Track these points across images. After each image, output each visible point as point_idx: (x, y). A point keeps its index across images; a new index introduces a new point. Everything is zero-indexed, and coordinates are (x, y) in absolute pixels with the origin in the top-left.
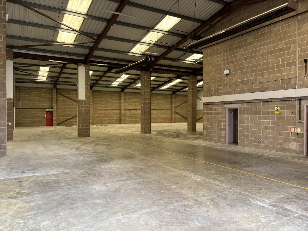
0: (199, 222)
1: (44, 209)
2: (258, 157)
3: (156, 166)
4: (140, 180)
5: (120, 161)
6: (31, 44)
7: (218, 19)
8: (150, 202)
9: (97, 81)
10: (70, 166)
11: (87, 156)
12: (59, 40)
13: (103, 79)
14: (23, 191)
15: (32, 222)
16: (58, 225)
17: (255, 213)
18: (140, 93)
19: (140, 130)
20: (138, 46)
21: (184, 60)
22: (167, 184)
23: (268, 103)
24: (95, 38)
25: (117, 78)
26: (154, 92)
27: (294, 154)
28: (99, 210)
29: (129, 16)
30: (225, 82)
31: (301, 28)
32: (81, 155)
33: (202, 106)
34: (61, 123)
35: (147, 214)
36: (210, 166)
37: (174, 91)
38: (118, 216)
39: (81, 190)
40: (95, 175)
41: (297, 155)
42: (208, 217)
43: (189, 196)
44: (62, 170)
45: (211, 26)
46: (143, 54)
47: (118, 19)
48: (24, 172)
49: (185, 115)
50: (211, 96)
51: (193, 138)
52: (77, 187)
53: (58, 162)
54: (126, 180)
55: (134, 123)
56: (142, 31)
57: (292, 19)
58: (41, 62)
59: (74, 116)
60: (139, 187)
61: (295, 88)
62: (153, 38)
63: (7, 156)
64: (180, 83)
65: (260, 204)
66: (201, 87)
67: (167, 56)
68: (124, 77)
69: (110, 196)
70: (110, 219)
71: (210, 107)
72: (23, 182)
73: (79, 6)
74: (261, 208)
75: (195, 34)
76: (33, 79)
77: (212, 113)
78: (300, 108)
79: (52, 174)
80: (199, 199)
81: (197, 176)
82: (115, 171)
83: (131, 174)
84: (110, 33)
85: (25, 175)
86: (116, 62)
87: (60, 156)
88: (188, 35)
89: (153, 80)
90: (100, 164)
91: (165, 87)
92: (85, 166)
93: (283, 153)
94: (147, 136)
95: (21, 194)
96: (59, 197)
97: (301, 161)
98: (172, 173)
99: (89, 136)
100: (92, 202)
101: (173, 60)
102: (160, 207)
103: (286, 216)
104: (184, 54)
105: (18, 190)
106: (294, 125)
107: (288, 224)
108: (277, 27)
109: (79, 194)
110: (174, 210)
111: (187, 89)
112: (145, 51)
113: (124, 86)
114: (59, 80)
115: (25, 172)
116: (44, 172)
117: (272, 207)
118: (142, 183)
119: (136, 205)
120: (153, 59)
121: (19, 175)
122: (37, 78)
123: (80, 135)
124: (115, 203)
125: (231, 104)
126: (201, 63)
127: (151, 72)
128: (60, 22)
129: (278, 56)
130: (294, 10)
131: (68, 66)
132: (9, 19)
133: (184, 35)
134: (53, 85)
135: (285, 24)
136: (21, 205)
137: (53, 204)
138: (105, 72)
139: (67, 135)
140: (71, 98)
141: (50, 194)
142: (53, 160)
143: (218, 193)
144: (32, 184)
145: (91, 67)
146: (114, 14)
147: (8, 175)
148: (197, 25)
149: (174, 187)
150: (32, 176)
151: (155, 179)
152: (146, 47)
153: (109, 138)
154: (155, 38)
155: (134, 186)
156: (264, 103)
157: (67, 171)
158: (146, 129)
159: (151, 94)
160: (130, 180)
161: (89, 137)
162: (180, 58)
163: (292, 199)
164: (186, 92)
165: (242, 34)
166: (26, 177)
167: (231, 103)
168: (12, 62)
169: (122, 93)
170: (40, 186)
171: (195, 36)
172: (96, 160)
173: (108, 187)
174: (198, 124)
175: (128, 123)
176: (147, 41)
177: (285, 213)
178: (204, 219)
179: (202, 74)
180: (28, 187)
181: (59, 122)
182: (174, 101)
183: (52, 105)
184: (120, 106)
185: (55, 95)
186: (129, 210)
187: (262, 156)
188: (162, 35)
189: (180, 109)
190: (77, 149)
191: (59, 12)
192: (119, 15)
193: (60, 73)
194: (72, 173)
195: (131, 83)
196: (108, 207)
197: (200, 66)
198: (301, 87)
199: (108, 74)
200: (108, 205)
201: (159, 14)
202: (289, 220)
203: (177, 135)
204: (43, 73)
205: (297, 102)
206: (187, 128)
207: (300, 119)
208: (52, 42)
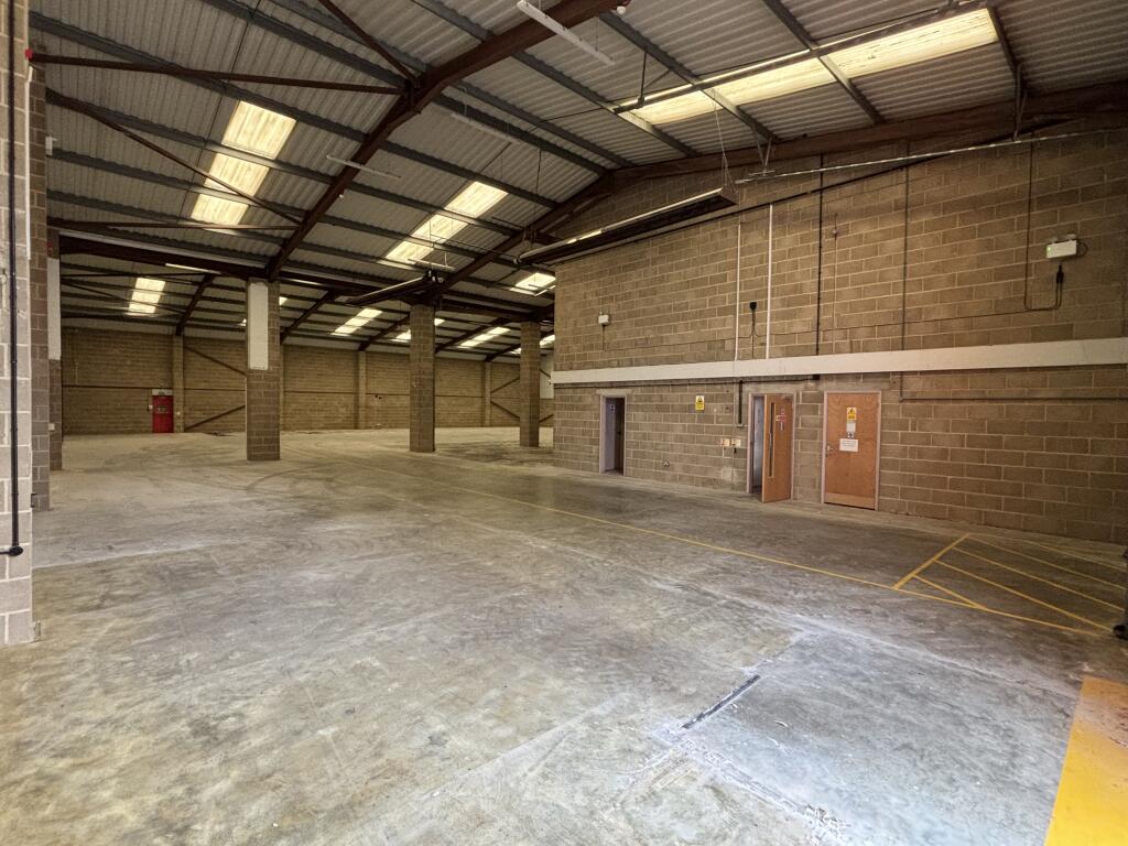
0: (541, 627)
1: (182, 628)
2: (661, 499)
3: (449, 523)
4: (412, 554)
5: (364, 516)
6: (116, 221)
7: (587, 203)
8: (437, 598)
9: (297, 321)
10: (234, 530)
11: (278, 504)
12: (197, 214)
13: (314, 317)
14: (119, 592)
15: (155, 656)
16: (226, 658)
17: (650, 602)
18: (408, 355)
19: (408, 444)
20: (405, 245)
21: (513, 286)
22: (475, 560)
23: (683, 388)
24: (297, 218)
25: (349, 316)
26: (442, 354)
27: (727, 491)
28: (321, 622)
29: (384, 175)
30: (600, 342)
31: (746, 238)
32: (261, 502)
33: (552, 390)
34: (197, 425)
35: (433, 621)
36: (565, 519)
37: (490, 354)
38: (368, 631)
39: (272, 582)
40: (303, 548)
41: (734, 492)
42: (561, 616)
43: (522, 580)
44: (216, 540)
45: (574, 216)
46: (418, 266)
47: (358, 179)
48: (110, 548)
49: (514, 411)
50: (571, 369)
51: (532, 462)
52: (261, 577)
53: (200, 521)
54: (381, 555)
55: (391, 427)
56: (417, 212)
57: (729, 220)
58: (139, 267)
59: (234, 408)
60: (413, 568)
61: (732, 359)
62: (441, 230)
63: (52, 509)
64: (504, 336)
65: (659, 585)
66: (550, 348)
67: (475, 274)
68: (369, 314)
69: (345, 590)
70: (349, 637)
71: (570, 393)
72: (113, 572)
73: (258, 138)
74: (662, 593)
75: (537, 231)
76: (115, 310)
77: (572, 407)
78: (740, 398)
79: (191, 551)
80: (543, 585)
81: (538, 540)
82: (353, 538)
83: (392, 543)
84: (335, 210)
85: (115, 555)
86: (349, 280)
87: (204, 507)
88: (523, 231)
89: (440, 327)
90: (312, 522)
91: (468, 344)
92: (274, 529)
93: (709, 490)
94: (427, 459)
95: (114, 598)
96: (219, 599)
97: (740, 504)
98: (487, 537)
99: (277, 458)
100: (301, 605)
101: (488, 283)
102: (462, 606)
103: (703, 605)
104: (513, 273)
105: (102, 589)
106: (730, 434)
107: (707, 619)
108: (702, 234)
109: (267, 590)
110: (492, 609)
111: (519, 350)
112: (424, 259)
113: (364, 336)
114: (192, 316)
115: (114, 546)
116: (168, 546)
117: (680, 590)
118: (418, 559)
119: (407, 606)
120: (441, 280)
121: (96, 555)
122: (128, 306)
123: (252, 457)
124: (358, 606)
125: (612, 387)
126: (550, 295)
127: (436, 308)
128: (204, 173)
129: (703, 293)
130: (733, 204)
131: (217, 281)
132: (55, 150)
133: (513, 230)
134: (175, 328)
135: (718, 228)
136: (116, 623)
137: (204, 615)
138: (319, 302)
139: (214, 456)
140: (225, 361)
141: (193, 594)
142: (186, 518)
143: (580, 571)
144: (139, 575)
145: (284, 288)
146: (348, 167)
147: (64, 556)
148: (543, 210)
149: (489, 564)
150: (135, 557)
151: (449, 550)
152: (425, 250)
153: (330, 464)
154: (444, 232)
155: (399, 568)
156: (676, 388)
157: (228, 541)
158: (423, 440)
159: (436, 358)
160: (390, 554)
161: (278, 462)
162: (504, 281)
163: (717, 573)
164: (518, 356)
165: (636, 241)
166: (119, 560)
167: (612, 385)
168: (58, 261)
169: (362, 354)
170: (162, 578)
171: (539, 234)
172: (303, 514)
173: (339, 573)
174: (542, 430)
175: (377, 428)
176: (427, 237)
177: (703, 599)
178: (552, 621)
179: (552, 319)
180: (128, 581)
181: (190, 423)
182: (488, 377)
183: (172, 379)
184: (357, 384)
185: (178, 354)
186: (392, 617)
187: (669, 496)
188: (463, 225)
189: (503, 395)
190: (248, 489)
191: (203, 149)
192: (358, 170)
193: (195, 297)
194: (245, 545)
195: (384, 331)
196: (341, 613)
197: (549, 302)
198: (743, 358)
199: (326, 307)
200: (341, 610)
201: (455, 177)
202: (709, 611)
203: (496, 454)
204: (147, 295)
205: (736, 387)
206: (518, 439)
207: (740, 422)
208: (179, 219)
